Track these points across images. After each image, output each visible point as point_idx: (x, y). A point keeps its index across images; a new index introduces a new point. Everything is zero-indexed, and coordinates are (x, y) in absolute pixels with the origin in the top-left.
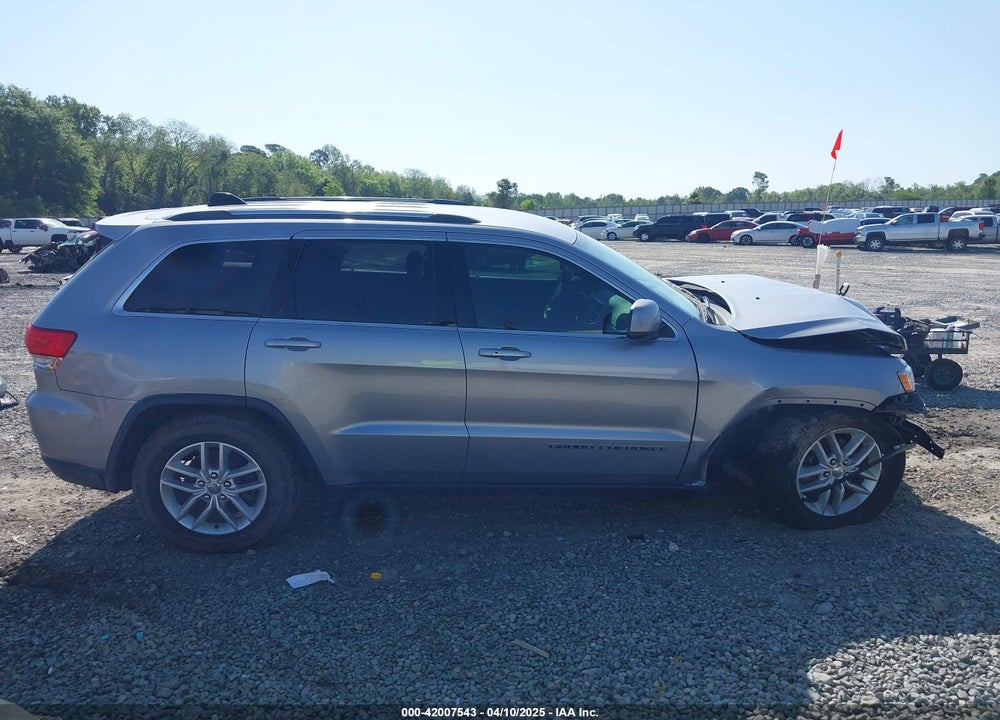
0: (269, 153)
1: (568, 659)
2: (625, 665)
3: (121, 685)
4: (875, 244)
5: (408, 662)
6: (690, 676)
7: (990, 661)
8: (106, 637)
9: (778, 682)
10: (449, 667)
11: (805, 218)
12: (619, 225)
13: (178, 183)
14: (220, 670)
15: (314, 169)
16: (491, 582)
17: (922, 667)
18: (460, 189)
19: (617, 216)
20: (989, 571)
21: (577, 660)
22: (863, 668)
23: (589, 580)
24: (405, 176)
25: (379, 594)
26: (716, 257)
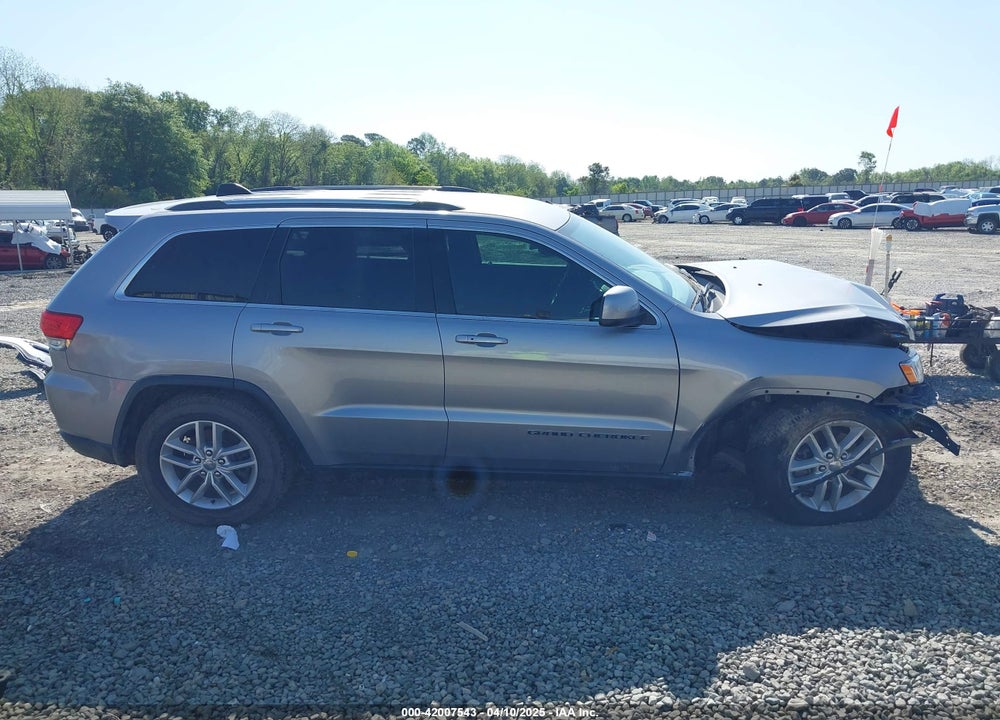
0: (368, 142)
1: (506, 643)
2: (559, 652)
3: (86, 644)
4: (988, 226)
5: (352, 638)
6: (620, 667)
7: (944, 671)
8: (89, 599)
9: (707, 679)
10: (389, 645)
11: (911, 199)
12: (712, 208)
13: (281, 172)
14: (177, 635)
15: (411, 157)
16: (457, 565)
17: (868, 672)
18: (555, 174)
19: (713, 199)
20: (984, 577)
21: (513, 645)
22: (805, 668)
23: (555, 565)
24: (499, 162)
25: (348, 571)
26: (811, 241)
